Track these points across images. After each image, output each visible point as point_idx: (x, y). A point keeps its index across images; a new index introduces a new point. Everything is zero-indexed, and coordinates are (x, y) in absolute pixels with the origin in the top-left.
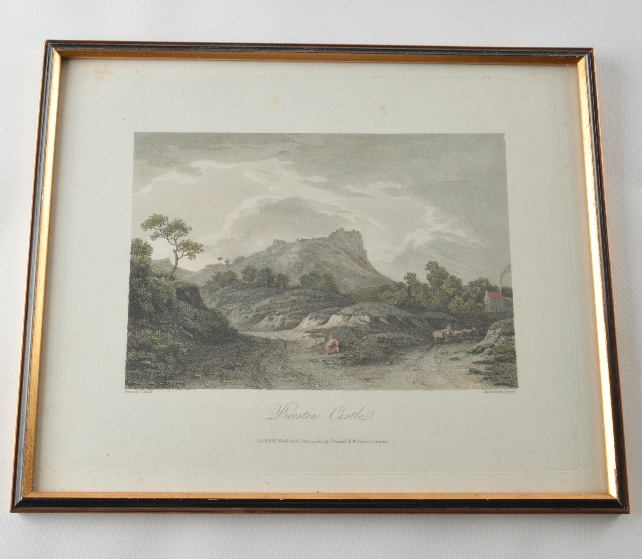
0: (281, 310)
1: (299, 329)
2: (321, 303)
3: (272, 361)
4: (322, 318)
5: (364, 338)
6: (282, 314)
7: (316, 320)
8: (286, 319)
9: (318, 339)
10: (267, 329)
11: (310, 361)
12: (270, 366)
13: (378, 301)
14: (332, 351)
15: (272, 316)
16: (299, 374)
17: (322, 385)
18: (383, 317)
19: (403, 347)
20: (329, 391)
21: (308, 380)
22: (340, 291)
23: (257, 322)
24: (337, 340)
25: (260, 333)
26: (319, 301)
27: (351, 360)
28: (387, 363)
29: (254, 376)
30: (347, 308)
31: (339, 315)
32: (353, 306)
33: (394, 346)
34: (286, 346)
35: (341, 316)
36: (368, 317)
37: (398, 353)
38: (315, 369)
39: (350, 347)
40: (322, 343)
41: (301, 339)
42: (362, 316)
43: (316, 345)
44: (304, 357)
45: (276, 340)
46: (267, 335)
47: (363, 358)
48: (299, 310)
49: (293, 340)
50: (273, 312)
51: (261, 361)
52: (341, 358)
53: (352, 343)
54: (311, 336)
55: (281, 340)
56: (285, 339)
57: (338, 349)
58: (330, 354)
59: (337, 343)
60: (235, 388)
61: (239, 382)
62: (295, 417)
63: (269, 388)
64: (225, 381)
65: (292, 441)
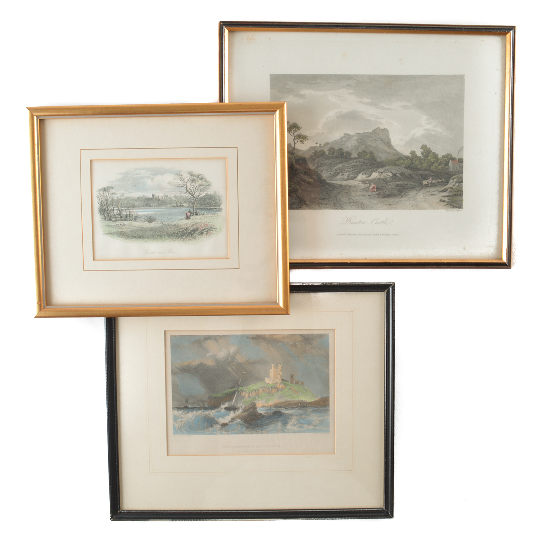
0: (348, 170)
1: (356, 180)
2: (367, 166)
3: (343, 196)
4: (368, 174)
5: (389, 184)
6: (348, 172)
7: (365, 175)
8: (350, 174)
9: (366, 184)
10: (341, 179)
11: (362, 195)
12: (342, 198)
13: (396, 165)
14: (373, 191)
15: (343, 173)
16: (356, 202)
17: (368, 207)
18: (398, 174)
19: (408, 189)
20: (371, 210)
21: (361, 205)
22: (377, 160)
23: (336, 176)
24: (376, 185)
25: (337, 182)
26: (367, 165)
27: (382, 195)
28: (400, 197)
29: (334, 203)
30: (381, 169)
31: (376, 172)
32: (383, 168)
33: (403, 188)
34: (350, 188)
35: (377, 173)
36: (391, 173)
37: (405, 192)
38: (364, 200)
39: (382, 188)
40: (368, 187)
41: (358, 185)
42: (388, 173)
43: (365, 188)
44: (359, 194)
45: (346, 185)
46: (341, 183)
47: (388, 194)
48: (357, 170)
49: (354, 185)
50: (344, 171)
51: (338, 196)
52: (377, 194)
53: (383, 187)
54: (362, 183)
55: (348, 185)
56: (350, 185)
57: (376, 190)
58: (372, 192)
59: (375, 187)
60: (325, 209)
61: (327, 206)
62: (355, 223)
63: (342, 209)
64: (320, 206)
65: (353, 235)
